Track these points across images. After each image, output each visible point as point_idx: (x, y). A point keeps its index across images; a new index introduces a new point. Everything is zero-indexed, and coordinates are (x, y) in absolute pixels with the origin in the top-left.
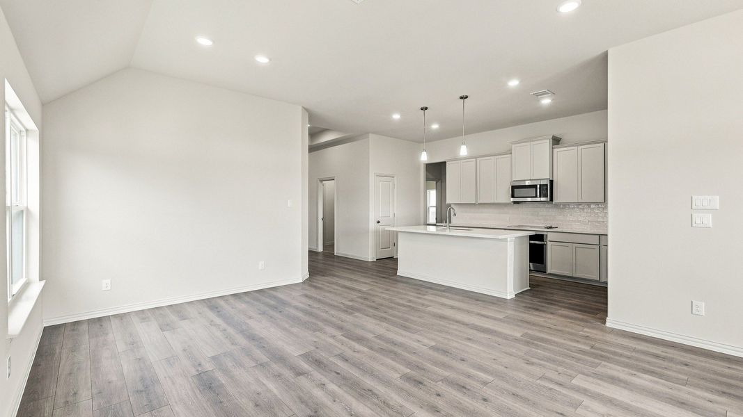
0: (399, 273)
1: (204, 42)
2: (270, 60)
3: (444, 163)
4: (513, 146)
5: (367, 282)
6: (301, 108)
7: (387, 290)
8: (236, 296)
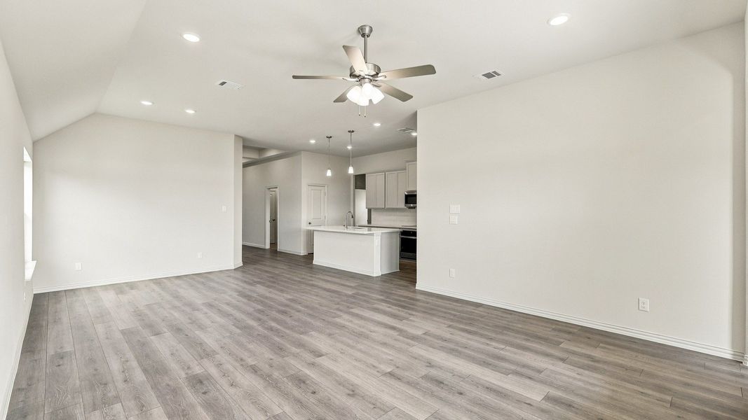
0: (314, 263)
1: (146, 103)
2: (196, 111)
3: (364, 175)
4: (407, 164)
6: (234, 136)
8: (178, 277)
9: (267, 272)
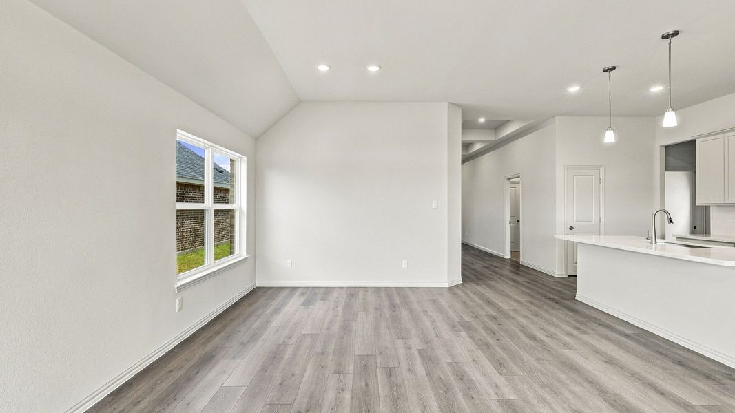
0: (579, 296)
1: (323, 68)
2: (380, 67)
5: (522, 300)
6: (446, 104)
7: (536, 315)
9: (490, 303)
